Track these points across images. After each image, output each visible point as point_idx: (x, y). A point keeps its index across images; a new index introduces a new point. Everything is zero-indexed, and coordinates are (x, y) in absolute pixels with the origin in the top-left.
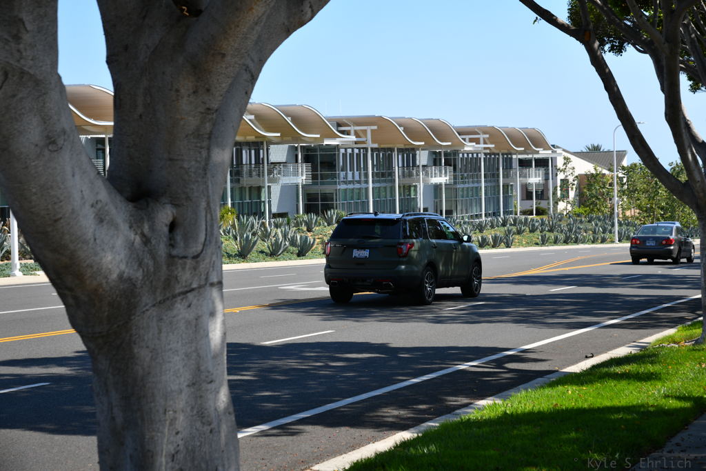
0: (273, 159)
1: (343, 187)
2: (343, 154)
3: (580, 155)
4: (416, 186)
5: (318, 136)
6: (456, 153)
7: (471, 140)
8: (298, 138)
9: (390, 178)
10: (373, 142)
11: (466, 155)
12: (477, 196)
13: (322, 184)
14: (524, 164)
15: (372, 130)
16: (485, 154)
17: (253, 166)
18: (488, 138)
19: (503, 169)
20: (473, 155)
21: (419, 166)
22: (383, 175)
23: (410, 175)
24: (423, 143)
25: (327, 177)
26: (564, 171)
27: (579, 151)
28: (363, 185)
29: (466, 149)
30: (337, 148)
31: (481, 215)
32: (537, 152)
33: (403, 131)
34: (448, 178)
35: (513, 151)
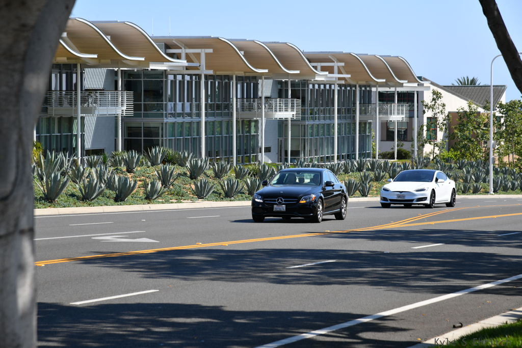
0: (88, 84)
1: (171, 120)
2: (172, 81)
3: (450, 89)
4: (257, 122)
5: (143, 59)
6: (305, 83)
7: (324, 69)
8: (119, 61)
9: (226, 111)
10: (208, 67)
11: (316, 87)
12: (329, 135)
13: (146, 116)
14: (385, 98)
15: (207, 54)
16: (340, 86)
17: (64, 93)
18: (343, 66)
19: (360, 103)
20: (325, 87)
21: (261, 98)
22: (218, 107)
23: (251, 108)
24: (266, 71)
25: (152, 108)
26: (433, 108)
27: (451, 85)
28: (195, 119)
29: (316, 79)
30: (164, 73)
31: (333, 157)
32: (401, 85)
33: (243, 56)
34: (294, 113)
35: (372, 83)
